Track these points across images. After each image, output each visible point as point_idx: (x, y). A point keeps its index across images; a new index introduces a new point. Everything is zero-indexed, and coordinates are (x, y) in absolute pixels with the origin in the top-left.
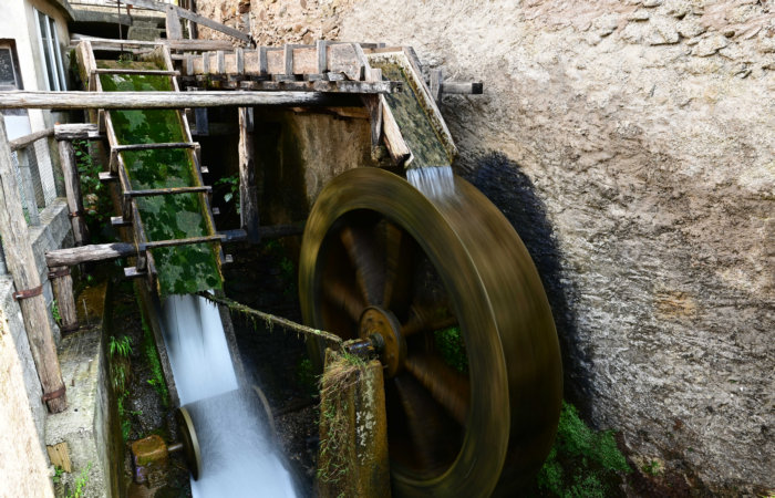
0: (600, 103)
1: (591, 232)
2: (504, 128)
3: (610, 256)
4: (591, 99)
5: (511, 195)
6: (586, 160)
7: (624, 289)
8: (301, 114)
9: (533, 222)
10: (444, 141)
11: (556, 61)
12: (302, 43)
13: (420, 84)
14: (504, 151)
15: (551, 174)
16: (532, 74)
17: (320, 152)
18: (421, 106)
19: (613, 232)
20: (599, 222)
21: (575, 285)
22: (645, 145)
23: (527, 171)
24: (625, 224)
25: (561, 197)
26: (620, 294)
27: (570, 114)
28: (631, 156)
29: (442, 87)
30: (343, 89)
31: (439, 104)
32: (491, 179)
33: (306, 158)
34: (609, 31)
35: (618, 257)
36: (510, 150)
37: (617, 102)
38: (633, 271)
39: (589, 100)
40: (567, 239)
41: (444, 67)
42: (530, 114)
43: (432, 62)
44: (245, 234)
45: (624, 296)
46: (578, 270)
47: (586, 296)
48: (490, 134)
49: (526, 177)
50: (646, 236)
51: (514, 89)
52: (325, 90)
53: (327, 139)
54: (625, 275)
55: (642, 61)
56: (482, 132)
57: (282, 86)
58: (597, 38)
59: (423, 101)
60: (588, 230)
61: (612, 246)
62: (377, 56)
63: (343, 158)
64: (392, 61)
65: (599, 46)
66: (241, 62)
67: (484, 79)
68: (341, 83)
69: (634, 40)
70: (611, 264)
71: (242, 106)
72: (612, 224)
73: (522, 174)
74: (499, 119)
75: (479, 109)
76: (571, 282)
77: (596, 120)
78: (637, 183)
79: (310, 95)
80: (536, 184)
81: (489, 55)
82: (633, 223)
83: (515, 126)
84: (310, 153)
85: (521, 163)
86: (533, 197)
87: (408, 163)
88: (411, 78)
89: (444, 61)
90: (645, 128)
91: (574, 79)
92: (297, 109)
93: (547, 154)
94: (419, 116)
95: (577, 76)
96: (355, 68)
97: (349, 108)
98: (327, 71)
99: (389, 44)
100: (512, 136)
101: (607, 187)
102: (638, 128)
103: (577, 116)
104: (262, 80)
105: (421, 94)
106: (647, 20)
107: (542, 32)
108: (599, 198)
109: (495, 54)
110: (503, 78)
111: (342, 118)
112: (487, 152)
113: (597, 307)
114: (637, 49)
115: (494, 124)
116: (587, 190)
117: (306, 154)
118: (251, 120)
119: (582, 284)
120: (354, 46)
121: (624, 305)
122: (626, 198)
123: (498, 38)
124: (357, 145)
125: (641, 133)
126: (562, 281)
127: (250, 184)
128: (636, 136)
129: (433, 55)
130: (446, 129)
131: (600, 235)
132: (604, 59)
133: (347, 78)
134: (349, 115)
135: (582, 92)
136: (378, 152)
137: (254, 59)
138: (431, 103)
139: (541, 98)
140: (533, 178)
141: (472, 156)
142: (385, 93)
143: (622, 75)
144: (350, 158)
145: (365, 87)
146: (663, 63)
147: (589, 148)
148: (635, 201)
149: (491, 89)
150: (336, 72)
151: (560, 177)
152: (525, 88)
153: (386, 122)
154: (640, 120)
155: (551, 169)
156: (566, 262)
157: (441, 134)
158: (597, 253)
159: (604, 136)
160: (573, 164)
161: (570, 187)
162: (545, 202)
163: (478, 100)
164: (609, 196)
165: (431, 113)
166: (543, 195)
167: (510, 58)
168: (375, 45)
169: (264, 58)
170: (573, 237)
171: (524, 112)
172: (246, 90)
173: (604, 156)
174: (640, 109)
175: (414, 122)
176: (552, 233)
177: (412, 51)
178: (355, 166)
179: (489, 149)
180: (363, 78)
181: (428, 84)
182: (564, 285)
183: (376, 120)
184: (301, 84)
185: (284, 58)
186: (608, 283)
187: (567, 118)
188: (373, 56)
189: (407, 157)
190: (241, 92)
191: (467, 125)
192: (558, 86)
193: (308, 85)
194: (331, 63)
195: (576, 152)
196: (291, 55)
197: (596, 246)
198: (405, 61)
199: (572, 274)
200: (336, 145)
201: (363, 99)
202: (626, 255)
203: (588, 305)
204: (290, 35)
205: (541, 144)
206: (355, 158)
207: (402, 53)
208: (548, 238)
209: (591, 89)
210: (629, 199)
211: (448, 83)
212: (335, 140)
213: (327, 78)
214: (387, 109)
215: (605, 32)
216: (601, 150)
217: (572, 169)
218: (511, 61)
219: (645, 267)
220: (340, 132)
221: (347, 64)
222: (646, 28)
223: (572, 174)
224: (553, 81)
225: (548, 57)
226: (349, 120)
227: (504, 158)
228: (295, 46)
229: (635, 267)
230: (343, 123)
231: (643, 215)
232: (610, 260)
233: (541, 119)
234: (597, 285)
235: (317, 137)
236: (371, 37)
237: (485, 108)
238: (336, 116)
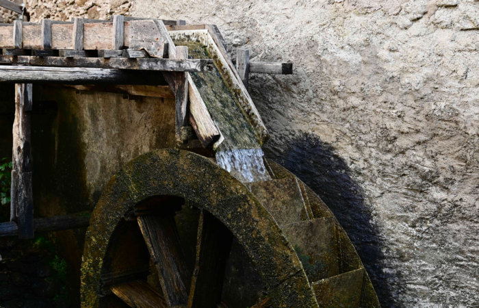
0: (414, 85)
1: (413, 216)
2: (316, 109)
3: (434, 242)
4: (405, 80)
5: (325, 179)
6: (403, 142)
7: (452, 276)
8: (84, 92)
9: (350, 207)
10: (253, 122)
11: (367, 43)
12: (86, 17)
13: (226, 63)
14: (316, 133)
15: (367, 156)
16: (343, 55)
17: (104, 135)
18: (227, 85)
19: (435, 216)
20: (420, 206)
21: (399, 274)
22: (462, 126)
23: (341, 154)
24: (447, 207)
25: (379, 180)
26: (447, 283)
27: (384, 95)
28: (449, 138)
29: (249, 66)
30: (145, 66)
31: (246, 83)
32: (302, 162)
33: (87, 141)
34: (419, 15)
35: (442, 242)
36: (323, 131)
37: (432, 84)
38: (460, 257)
39: (403, 82)
40: (388, 224)
41: (249, 46)
42: (343, 95)
43: (236, 41)
44: (17, 228)
45: (452, 285)
46: (401, 257)
47: (412, 286)
48: (301, 115)
49: (341, 160)
50: (470, 219)
51: (324, 70)
52: (123, 67)
53: (114, 120)
54: (452, 261)
55: (453, 45)
56: (291, 113)
57: (70, 62)
58: (408, 22)
59: (229, 80)
60: (410, 214)
61: (436, 230)
62: (178, 33)
63: (133, 141)
64: (194, 39)
65: (410, 29)
66: (20, 35)
67: (292, 59)
68: (142, 60)
69: (444, 24)
70: (436, 249)
71: (20, 82)
72: (434, 207)
73: (336, 157)
74: (310, 100)
75: (288, 90)
76: (394, 271)
77: (411, 102)
78: (457, 165)
80: (352, 167)
81: (297, 35)
82: (456, 206)
83: (328, 107)
84: (92, 135)
85: (334, 145)
86: (349, 180)
87: (217, 145)
88: (216, 57)
89: (249, 40)
90: (461, 110)
91: (387, 61)
92: (79, 87)
93: (362, 136)
94: (225, 95)
95: (389, 58)
96: (158, 45)
97: (140, 87)
98: (124, 48)
99: (189, 22)
100: (324, 117)
101: (427, 169)
102: (454, 109)
103: (391, 98)
104: (46, 55)
105: (227, 73)
106: (456, 6)
107: (352, 14)
108: (419, 181)
109: (303, 34)
110: (313, 59)
111: (133, 97)
112: (298, 134)
113: (424, 298)
114: (448, 34)
115: (305, 105)
116: (406, 172)
117: (86, 137)
118: (30, 97)
119: (407, 273)
120: (157, 23)
121: (453, 294)
122: (447, 180)
123: (307, 18)
124: (149, 126)
125: (457, 115)
126: (384, 270)
127: (25, 169)
128: (452, 117)
129: (236, 33)
130: (255, 110)
131: (422, 219)
132: (416, 42)
133: (148, 55)
134: (142, 94)
135: (395, 74)
136: (184, 133)
137: (37, 33)
138: (238, 82)
139: (354, 79)
140: (348, 161)
141: (281, 138)
142: (192, 72)
143: (435, 58)
144: (141, 141)
145: (171, 65)
146: (474, 47)
147: (406, 130)
148: (456, 183)
149: (300, 70)
150: (136, 48)
151: (377, 159)
152: (336, 69)
153: (193, 102)
154: (456, 102)
155: (367, 151)
156: (388, 250)
157: (249, 114)
158: (420, 239)
159: (420, 117)
160: (390, 146)
161: (388, 170)
162: (363, 186)
163: (287, 81)
164: (430, 179)
165: (238, 92)
166: (360, 178)
167: (319, 39)
168: (175, 22)
169: (48, 31)
170: (395, 222)
171: (336, 93)
172: (25, 64)
173: (422, 137)
174: (454, 91)
175: (221, 102)
176: (371, 218)
177: (216, 29)
178: (146, 149)
179: (300, 131)
180: (166, 55)
181: (234, 63)
182: (387, 275)
183: (181, 99)
184: (94, 60)
185: (73, 33)
186: (434, 271)
187: (381, 99)
188: (172, 33)
189: (216, 138)
190: (20, 67)
191: (275, 106)
192: (371, 68)
193: (102, 62)
194: (129, 39)
195: (393, 134)
196: (82, 30)
197: (419, 231)
198: (208, 39)
199: (395, 263)
200: (124, 126)
201: (167, 79)
202: (451, 240)
203: (415, 296)
204: (72, 8)
205: (356, 125)
206: (147, 141)
207: (206, 31)
208: (368, 225)
209: (404, 71)
210: (450, 181)
211: (255, 62)
212: (123, 121)
213: (127, 55)
214: (193, 87)
215: (416, 17)
216: (418, 131)
217: (389, 151)
218: (320, 42)
219: (472, 252)
220: (129, 113)
221: (149, 41)
222: (455, 14)
223: (389, 156)
224: (365, 63)
225: (359, 39)
226: (140, 100)
227: (317, 139)
229: (462, 252)
230: (133, 102)
231: (465, 197)
232: (434, 245)
233: (354, 101)
234: (423, 274)
235: (100, 118)
236: (167, 13)
237: (294, 88)
238: (127, 95)
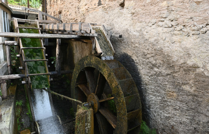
0: (152, 41)
1: (150, 75)
2: (127, 47)
3: (154, 81)
4: (150, 40)
5: (129, 64)
6: (148, 56)
7: (158, 90)
8: (74, 41)
9: (135, 71)
10: (111, 49)
11: (141, 30)
12: (75, 22)
13: (106, 35)
14: (127, 53)
15: (139, 59)
16: (135, 33)
17: (78, 51)
18: (106, 40)
19: (155, 75)
20: (152, 72)
21: (145, 89)
22: (163, 52)
23: (133, 58)
24: (158, 73)
25: (142, 65)
26: (157, 92)
27: (144, 44)
28: (160, 55)
29: (111, 35)
30: (85, 35)
31: (110, 40)
32: (124, 60)
33: (74, 53)
34: (154, 23)
35: (156, 81)
36: (129, 52)
37: (156, 41)
38: (160, 85)
39: (149, 41)
40: (143, 76)
41: (112, 30)
42: (134, 43)
43: (109, 29)
44: (57, 73)
45: (158, 92)
46: (146, 85)
47: (148, 92)
48: (124, 48)
49: (133, 60)
50: (164, 76)
51: (130, 37)
52: (80, 35)
53: (81, 48)
54: (159, 86)
55: (162, 31)
56: (121, 47)
57: (69, 34)
58: (151, 25)
59: (106, 39)
60: (149, 74)
61: (155, 79)
62: (94, 27)
63: (85, 53)
64: (98, 28)
65: (152, 27)
66: (58, 27)
67: (122, 34)
68: (84, 33)
69: (160, 26)
70: (155, 83)
71: (58, 38)
72: (155, 73)
73: (132, 59)
74: (126, 44)
75: (121, 42)
76: (144, 88)
77: (151, 46)
78: (161, 62)
79: (76, 36)
80: (135, 62)
81: (124, 28)
82: (160, 73)
83: (130, 46)
84: (76, 51)
85: (131, 56)
86: (134, 65)
87: (102, 55)
88: (103, 33)
89: (112, 29)
90: (163, 48)
91: (145, 35)
92: (73, 40)
93: (138, 54)
94: (105, 43)
95: (146, 34)
96: (89, 30)
97: (87, 40)
98: (81, 30)
99: (97, 24)
100: (129, 49)
101: (154, 63)
102: (162, 48)
103: (146, 45)
104: (63, 32)
105: (106, 37)
106: (164, 21)
107: (137, 23)
108: (152, 66)
109: (125, 28)
110: (127, 34)
111: (85, 42)
112: (123, 53)
113: (151, 95)
114: (161, 28)
115: (125, 46)
116: (149, 63)
117: (74, 52)
118: (60, 42)
119: (147, 88)
120: (88, 24)
121: (158, 94)
122: (158, 66)
123: (126, 24)
124: (88, 50)
125: (162, 50)
126: (142, 87)
127: (59, 59)
128: (161, 50)
129: (109, 27)
130: (112, 47)
131: (152, 75)
132: (153, 30)
133: (86, 32)
134: (87, 42)
135: (147, 38)
136: (94, 52)
137: (62, 26)
138: (108, 39)
139: (137, 39)
140: (135, 60)
141: (119, 54)
142: (96, 36)
143: (158, 35)
145: (91, 35)
146: (168, 32)
147: (149, 53)
148: (161, 67)
149: (124, 37)
150: (84, 30)
151: (142, 60)
152: (133, 37)
153: (96, 44)
154: (162, 46)
155: (139, 58)
156: (143, 82)
157: (111, 48)
158: (151, 80)
159: (153, 50)
160: (145, 57)
161: (144, 63)
162: (138, 66)
163: (121, 39)
164: (155, 65)
165: (108, 42)
166: (137, 64)
167: (129, 29)
168: (94, 24)
169: (64, 26)
170: (145, 76)
171: (132, 43)
172: (59, 34)
173: (153, 55)
174: (162, 43)
175: (104, 44)
176: (139, 74)
177: (104, 26)
178: (88, 55)
179: (123, 52)
180: (90, 32)
181: (108, 34)
182: (143, 89)
183: (94, 43)
184: (74, 33)
185: (70, 26)
186: (154, 89)
187: (143, 45)
188: (93, 27)
189: (102, 53)
190: (58, 35)
191: (118, 46)
192: (141, 37)
193: (76, 34)
194: (82, 28)
195: (146, 54)
196: (72, 26)
197: (151, 78)
198: (102, 28)
199: (145, 86)
201: (91, 38)
202: (159, 81)
203: (149, 94)
204: (72, 20)
205: (137, 51)
206: (88, 53)
207: (101, 26)
208: (138, 76)
209: (150, 38)
210: (159, 66)
211: (113, 34)
212: (83, 48)
213: (81, 32)
214: (97, 40)
215: (153, 24)
216: (152, 53)
217: (145, 58)
218: (129, 30)
219: (164, 84)
220: (84, 46)
221: (87, 29)
222: (163, 23)
223: (145, 59)
224: (140, 35)
225: (139, 29)
226: (86, 43)
227: (127, 54)
228: (73, 23)
229: (161, 84)
230: (85, 44)
231: (163, 71)
232: (154, 82)
233: (137, 45)
234: (151, 89)
235: (78, 47)
236: (93, 22)
237: (122, 41)
238: (83, 42)
